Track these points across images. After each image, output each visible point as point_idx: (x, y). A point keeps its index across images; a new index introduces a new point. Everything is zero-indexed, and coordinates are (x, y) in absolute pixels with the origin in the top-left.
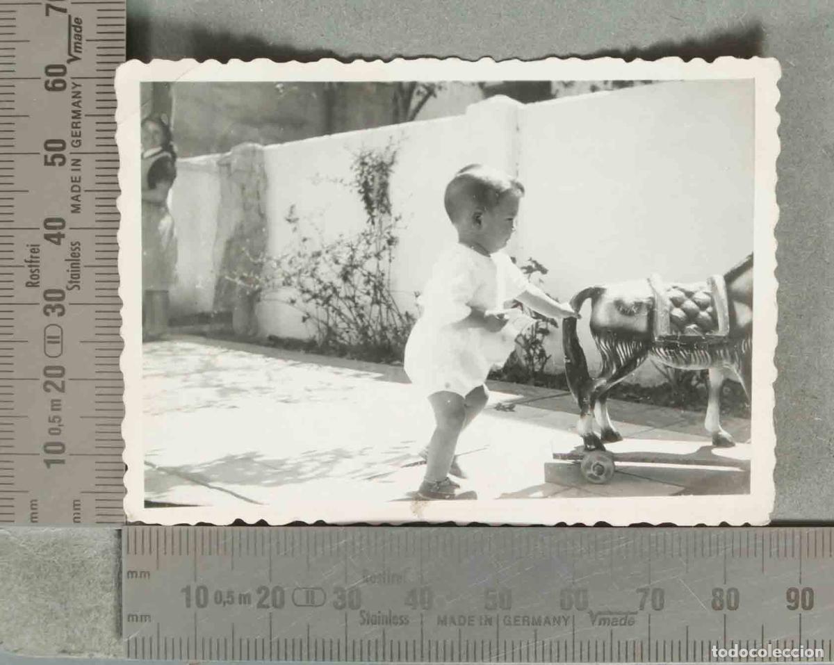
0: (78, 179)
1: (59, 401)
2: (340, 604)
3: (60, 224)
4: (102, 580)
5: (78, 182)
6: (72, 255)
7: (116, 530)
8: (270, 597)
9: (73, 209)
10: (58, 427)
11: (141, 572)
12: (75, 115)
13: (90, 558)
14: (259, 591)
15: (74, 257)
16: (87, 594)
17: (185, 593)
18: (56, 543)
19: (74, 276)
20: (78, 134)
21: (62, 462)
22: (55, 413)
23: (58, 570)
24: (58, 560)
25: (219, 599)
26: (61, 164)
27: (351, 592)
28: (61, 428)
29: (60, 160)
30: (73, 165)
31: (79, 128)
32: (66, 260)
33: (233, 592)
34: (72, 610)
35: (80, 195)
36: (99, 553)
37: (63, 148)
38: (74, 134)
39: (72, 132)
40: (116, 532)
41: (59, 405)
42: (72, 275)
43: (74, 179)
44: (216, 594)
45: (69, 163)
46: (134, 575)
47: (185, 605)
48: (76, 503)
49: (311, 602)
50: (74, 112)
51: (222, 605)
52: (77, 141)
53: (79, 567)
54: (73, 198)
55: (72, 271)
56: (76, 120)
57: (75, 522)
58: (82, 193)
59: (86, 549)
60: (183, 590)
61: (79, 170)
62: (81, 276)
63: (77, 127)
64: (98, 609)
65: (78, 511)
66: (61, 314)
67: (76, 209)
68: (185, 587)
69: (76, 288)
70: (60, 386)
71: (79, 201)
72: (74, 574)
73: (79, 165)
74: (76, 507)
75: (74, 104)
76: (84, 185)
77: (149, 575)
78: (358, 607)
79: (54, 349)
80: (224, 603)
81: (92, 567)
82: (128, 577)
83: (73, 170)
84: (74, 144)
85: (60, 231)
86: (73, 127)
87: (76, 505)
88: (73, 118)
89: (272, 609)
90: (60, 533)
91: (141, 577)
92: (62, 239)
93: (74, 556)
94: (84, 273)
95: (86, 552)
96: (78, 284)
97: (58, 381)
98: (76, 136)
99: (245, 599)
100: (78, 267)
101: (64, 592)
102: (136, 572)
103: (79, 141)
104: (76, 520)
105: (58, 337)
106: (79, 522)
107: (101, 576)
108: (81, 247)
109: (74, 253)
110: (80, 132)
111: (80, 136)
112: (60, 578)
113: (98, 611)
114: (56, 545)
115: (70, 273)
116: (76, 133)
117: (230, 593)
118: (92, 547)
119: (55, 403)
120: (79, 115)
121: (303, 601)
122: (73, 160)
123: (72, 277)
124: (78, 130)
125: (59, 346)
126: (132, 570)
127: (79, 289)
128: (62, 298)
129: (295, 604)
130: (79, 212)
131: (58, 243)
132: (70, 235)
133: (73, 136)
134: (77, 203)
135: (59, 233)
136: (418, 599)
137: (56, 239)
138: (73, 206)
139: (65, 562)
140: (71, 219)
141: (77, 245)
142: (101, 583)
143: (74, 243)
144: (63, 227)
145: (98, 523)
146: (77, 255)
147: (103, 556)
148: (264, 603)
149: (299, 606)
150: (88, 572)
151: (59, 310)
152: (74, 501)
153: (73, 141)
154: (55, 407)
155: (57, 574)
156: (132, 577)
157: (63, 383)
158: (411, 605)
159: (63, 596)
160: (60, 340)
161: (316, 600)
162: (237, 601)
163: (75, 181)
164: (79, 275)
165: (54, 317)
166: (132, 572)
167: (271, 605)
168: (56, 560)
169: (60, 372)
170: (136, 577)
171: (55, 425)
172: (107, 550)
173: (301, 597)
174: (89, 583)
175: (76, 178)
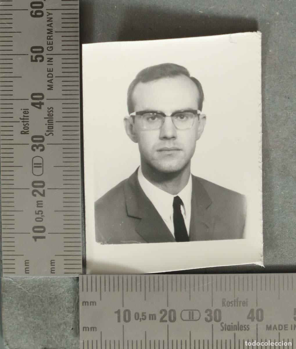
0: (51, 70)
1: (42, 201)
2: (209, 319)
3: (41, 97)
4: (67, 307)
5: (51, 71)
6: (48, 116)
7: (76, 277)
8: (168, 315)
9: (49, 87)
10: (40, 217)
11: (91, 302)
12: (49, 31)
13: (60, 294)
14: (161, 312)
15: (50, 116)
16: (58, 315)
17: (117, 314)
18: (40, 285)
19: (50, 128)
20: (51, 43)
21: (44, 237)
22: (40, 209)
23: (41, 301)
24: (41, 295)
25: (137, 317)
26: (41, 61)
27: (215, 312)
28: (43, 217)
29: (41, 58)
30: (48, 61)
31: (52, 39)
32: (45, 118)
33: (145, 313)
34: (50, 324)
35: (52, 80)
36: (66, 290)
37: (42, 51)
38: (49, 43)
39: (47, 42)
40: (76, 279)
41: (42, 204)
42: (48, 127)
43: (49, 70)
44: (135, 314)
45: (46, 60)
46: (87, 303)
47: (117, 320)
48: (52, 262)
49: (191, 318)
50: (48, 30)
51: (139, 320)
52: (50, 47)
53: (54, 299)
54: (48, 81)
55: (48, 124)
56: (50, 35)
57: (52, 273)
58: (54, 78)
59: (58, 289)
60: (116, 312)
61: (52, 64)
62: (54, 127)
63: (50, 39)
64: (65, 323)
65: (53, 267)
66: (42, 150)
67: (50, 88)
68: (117, 310)
69: (51, 135)
70: (42, 193)
71: (52, 83)
72: (51, 303)
73: (52, 61)
74: (52, 264)
75: (48, 25)
76: (55, 73)
77: (96, 303)
78: (219, 320)
79: (38, 171)
80: (140, 319)
81: (61, 299)
82: (83, 305)
83: (48, 64)
84: (49, 49)
85: (40, 101)
86: (48, 39)
87: (52, 263)
88: (48, 33)
89: (168, 322)
90: (42, 279)
91: (91, 305)
92: (42, 106)
93: (51, 292)
94: (56, 125)
95: (58, 290)
96: (52, 132)
97: (41, 190)
98: (50, 44)
99: (153, 317)
100: (52, 122)
101: (45, 314)
102: (88, 302)
103: (52, 47)
104: (52, 272)
105: (41, 164)
106: (54, 273)
107: (67, 304)
108: (53, 110)
109: (50, 114)
110: (52, 42)
111: (52, 44)
112: (43, 306)
113: (65, 325)
114: (39, 287)
115: (47, 125)
116: (50, 42)
117: (143, 314)
118: (61, 287)
119: (39, 203)
120: (52, 31)
121: (188, 318)
122: (48, 58)
123: (48, 128)
124: (51, 41)
125: (41, 169)
126: (86, 301)
127: (53, 135)
128: (43, 141)
129: (182, 319)
130: (52, 90)
131: (40, 108)
132: (47, 104)
133: (48, 44)
134: (51, 84)
135: (40, 102)
136: (255, 315)
137: (38, 106)
138: (48, 86)
139: (46, 296)
140: (48, 94)
141: (51, 109)
142: (67, 308)
143: (49, 108)
144: (43, 98)
145: (65, 273)
146: (51, 115)
147: (68, 293)
148: (164, 319)
149: (184, 320)
150: (59, 302)
151: (41, 148)
152: (52, 260)
153: (48, 47)
154: (39, 205)
155: (41, 303)
156: (85, 305)
157: (44, 191)
158: (250, 318)
159: (44, 316)
160: (41, 165)
161: (194, 316)
162: (148, 318)
163: (50, 71)
164: (52, 127)
165: (38, 152)
166: (85, 302)
167: (168, 320)
168: (40, 295)
169: (42, 184)
170: (88, 305)
171: (39, 216)
172: (70, 289)
173: (186, 315)
174: (60, 309)
175: (50, 69)
